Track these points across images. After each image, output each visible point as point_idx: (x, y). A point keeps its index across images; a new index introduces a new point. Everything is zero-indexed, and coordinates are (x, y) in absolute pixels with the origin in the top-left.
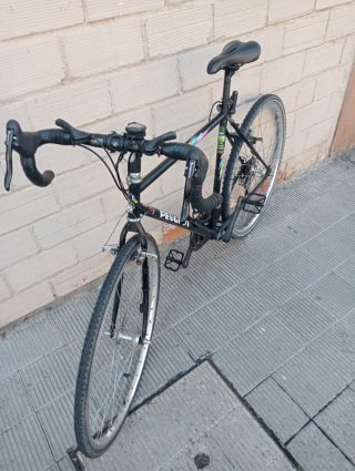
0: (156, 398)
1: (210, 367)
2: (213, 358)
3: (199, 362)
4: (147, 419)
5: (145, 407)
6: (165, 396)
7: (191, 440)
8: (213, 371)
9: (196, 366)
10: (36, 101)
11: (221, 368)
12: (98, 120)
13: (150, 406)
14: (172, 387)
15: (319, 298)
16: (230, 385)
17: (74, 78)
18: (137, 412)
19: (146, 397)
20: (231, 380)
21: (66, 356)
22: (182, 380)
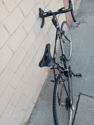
0: (77, 111)
1: (83, 95)
2: (81, 93)
3: (79, 96)
4: (79, 117)
5: (76, 115)
6: (78, 109)
7: (92, 115)
8: (84, 96)
9: (79, 97)
10: (10, 64)
11: (85, 94)
12: (24, 57)
13: (77, 114)
14: (78, 106)
15: (92, 64)
16: (90, 96)
17: (15, 52)
18: (75, 117)
19: (75, 112)
20: (89, 95)
21: (49, 116)
22: (79, 103)
